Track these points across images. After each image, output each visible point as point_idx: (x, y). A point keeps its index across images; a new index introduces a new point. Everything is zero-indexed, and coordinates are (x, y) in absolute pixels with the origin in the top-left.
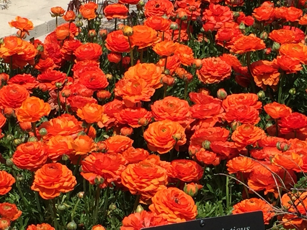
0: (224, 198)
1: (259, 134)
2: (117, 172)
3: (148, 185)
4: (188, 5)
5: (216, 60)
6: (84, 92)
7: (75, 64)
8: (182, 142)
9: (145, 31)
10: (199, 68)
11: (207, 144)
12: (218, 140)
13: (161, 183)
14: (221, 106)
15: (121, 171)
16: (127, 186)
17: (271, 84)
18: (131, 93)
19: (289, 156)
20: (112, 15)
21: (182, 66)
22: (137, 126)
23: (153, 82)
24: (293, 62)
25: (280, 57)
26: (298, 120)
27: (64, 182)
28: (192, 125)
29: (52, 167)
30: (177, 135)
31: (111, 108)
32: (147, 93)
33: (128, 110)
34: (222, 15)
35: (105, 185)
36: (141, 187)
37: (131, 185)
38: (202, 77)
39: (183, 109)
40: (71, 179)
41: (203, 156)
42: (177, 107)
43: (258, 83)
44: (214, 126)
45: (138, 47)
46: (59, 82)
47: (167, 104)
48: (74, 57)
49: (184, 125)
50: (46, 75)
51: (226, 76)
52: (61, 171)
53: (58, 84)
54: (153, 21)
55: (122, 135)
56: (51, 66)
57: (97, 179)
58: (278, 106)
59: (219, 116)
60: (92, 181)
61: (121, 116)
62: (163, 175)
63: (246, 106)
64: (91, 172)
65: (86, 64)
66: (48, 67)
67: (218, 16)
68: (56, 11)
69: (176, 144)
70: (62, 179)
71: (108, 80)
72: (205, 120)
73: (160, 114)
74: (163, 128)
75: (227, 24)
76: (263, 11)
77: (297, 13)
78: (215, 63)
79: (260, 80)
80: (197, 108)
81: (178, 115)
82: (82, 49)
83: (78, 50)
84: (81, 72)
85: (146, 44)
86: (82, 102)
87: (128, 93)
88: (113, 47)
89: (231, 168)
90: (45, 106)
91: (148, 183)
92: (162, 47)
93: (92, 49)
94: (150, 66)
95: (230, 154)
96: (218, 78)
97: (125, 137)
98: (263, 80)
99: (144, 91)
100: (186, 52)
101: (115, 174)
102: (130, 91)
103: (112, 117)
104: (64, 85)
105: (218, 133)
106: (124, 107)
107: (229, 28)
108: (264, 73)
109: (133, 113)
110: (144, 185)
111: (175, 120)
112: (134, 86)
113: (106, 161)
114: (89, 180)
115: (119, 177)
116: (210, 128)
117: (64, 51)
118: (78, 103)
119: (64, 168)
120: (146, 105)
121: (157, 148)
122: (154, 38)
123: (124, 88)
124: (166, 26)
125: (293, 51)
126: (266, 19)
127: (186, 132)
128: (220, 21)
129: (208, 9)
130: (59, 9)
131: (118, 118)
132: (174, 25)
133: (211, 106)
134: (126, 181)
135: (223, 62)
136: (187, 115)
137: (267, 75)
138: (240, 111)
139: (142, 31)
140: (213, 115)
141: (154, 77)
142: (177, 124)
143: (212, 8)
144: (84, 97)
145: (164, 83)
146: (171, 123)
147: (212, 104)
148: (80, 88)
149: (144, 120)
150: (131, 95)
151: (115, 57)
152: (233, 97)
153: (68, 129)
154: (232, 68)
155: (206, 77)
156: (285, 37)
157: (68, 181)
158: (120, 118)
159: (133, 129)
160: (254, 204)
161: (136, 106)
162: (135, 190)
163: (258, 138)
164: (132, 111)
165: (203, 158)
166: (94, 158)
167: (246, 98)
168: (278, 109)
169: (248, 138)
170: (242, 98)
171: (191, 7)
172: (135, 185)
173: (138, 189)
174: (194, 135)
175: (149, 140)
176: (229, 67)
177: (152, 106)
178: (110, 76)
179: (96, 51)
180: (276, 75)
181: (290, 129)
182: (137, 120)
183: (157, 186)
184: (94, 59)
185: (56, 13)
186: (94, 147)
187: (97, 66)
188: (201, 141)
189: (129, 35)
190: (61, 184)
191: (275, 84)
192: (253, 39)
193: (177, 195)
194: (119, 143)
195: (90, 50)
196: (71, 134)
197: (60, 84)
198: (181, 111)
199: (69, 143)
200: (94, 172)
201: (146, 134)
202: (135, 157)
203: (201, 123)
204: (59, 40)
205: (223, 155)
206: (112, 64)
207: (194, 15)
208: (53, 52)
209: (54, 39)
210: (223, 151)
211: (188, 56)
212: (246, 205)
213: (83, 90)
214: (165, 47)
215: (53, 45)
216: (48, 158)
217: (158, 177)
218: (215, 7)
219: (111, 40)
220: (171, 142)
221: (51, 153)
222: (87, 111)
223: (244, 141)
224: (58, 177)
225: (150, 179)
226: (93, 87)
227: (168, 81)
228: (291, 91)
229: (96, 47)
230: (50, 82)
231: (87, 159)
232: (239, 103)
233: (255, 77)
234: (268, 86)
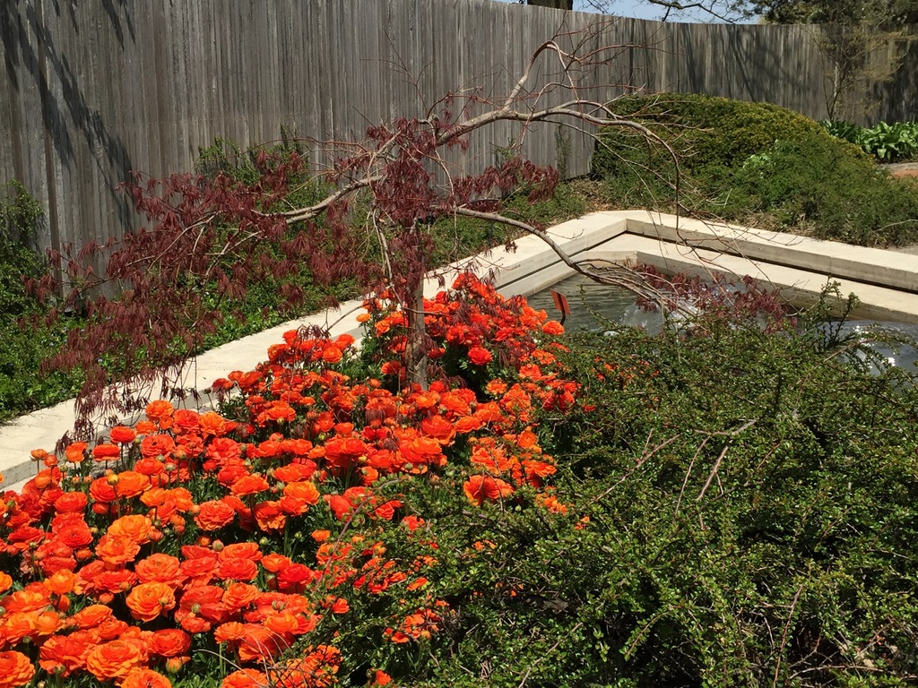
0: (218, 667)
1: (253, 592)
2: (82, 657)
3: (118, 669)
4: (189, 441)
5: (216, 503)
6: (62, 553)
7: (55, 517)
8: (170, 606)
9: (134, 477)
10: (196, 514)
11: (197, 607)
12: (210, 602)
13: (133, 665)
14: (217, 560)
15: (87, 655)
16: (94, 672)
17: (276, 528)
18: (112, 553)
19: (283, 618)
20: (101, 457)
21: (178, 513)
22: (119, 591)
23: (141, 536)
24: (298, 503)
25: (284, 498)
26: (298, 573)
27: (18, 674)
28: (184, 583)
29: (5, 657)
30: (164, 600)
31: (90, 571)
32: (131, 551)
33: (108, 572)
34: (228, 450)
35: (67, 673)
36: (110, 672)
37: (99, 671)
38: (202, 524)
39: (173, 567)
40: (28, 667)
41: (190, 624)
42: (165, 565)
43: (263, 527)
44: (208, 584)
45: (126, 496)
46: (33, 541)
47: (154, 563)
48: (54, 509)
49: (172, 586)
50: (19, 534)
51: (228, 521)
52: (17, 660)
53: (31, 544)
54: (145, 465)
55: (102, 603)
56: (26, 521)
57: (57, 668)
58: (276, 557)
59: (213, 572)
60: (51, 670)
61: (100, 580)
62: (136, 655)
63: (243, 559)
64: (50, 659)
65: (67, 517)
66: (22, 523)
67: (222, 451)
68: (36, 454)
69: (163, 609)
70: (17, 670)
71: (93, 534)
72: (197, 578)
73: (145, 575)
74: (148, 592)
75: (232, 461)
76: (269, 445)
77: (306, 445)
78: (215, 507)
79: (265, 523)
80: (187, 564)
81: (166, 574)
82: (64, 499)
83: (59, 500)
84: (60, 527)
85: (134, 492)
86: (58, 564)
87: (109, 554)
88: (98, 496)
89: (219, 637)
90: (5, 578)
91: (118, 666)
92: (151, 497)
93: (75, 499)
94: (137, 518)
95: (222, 618)
96: (219, 524)
97: (103, 606)
98: (269, 523)
99: (128, 550)
100: (184, 496)
101: (79, 659)
102: (110, 550)
103: (92, 581)
104: (40, 544)
105: (210, 593)
106: (105, 569)
107: (234, 465)
108: (268, 515)
109: (114, 576)
110: (112, 670)
111: (163, 580)
112: (116, 545)
113: (69, 645)
114: (48, 669)
115: (84, 662)
116: (201, 587)
117: (43, 502)
118: (52, 566)
119: (20, 655)
120: (131, 566)
121: (141, 615)
122: (143, 485)
123: (104, 548)
124: (159, 469)
125: (298, 491)
126: (272, 454)
127: (175, 594)
128: (225, 456)
129: (212, 444)
130: (41, 452)
131: (97, 584)
132: (170, 466)
133: (205, 561)
134: (93, 666)
135: (225, 505)
136: (177, 574)
137: (272, 517)
138: (236, 565)
139: (130, 478)
140: (207, 572)
141: (141, 531)
142: (165, 585)
143: (216, 443)
144: (60, 559)
145: (151, 539)
146: (158, 585)
147: (206, 558)
148: (58, 547)
149: (126, 585)
150: (111, 556)
151: (101, 507)
152: (231, 547)
153: (34, 603)
154: (235, 511)
155: (205, 523)
156: (290, 474)
157: (24, 672)
158: (99, 583)
159: (115, 595)
160: (245, 676)
161: (118, 568)
162: (103, 676)
163: (251, 598)
164: (114, 573)
165: (189, 627)
166: (55, 643)
167: (244, 548)
168: (276, 560)
169: (239, 599)
170: (239, 548)
171: (191, 444)
172: (103, 670)
173: (106, 675)
174: (183, 598)
175: (132, 607)
176: (231, 510)
177: (136, 566)
178: (94, 530)
179: (80, 501)
180: (282, 518)
181: (289, 583)
182: (118, 584)
183: (130, 668)
184: (77, 510)
185: (39, 457)
186: (62, 624)
187: (81, 518)
188: (190, 604)
189: (115, 484)
190: (15, 676)
191: (282, 527)
192: (256, 480)
193: (150, 679)
194: (95, 614)
195: (73, 500)
196: (37, 609)
197: (35, 544)
198: (169, 570)
199: (31, 621)
200: (54, 659)
201: (128, 599)
202: (112, 632)
203: (193, 581)
204: (38, 489)
205: (215, 619)
206: (98, 515)
207: (196, 452)
208: (31, 504)
209: (33, 488)
210: (213, 616)
211: (185, 501)
212: (237, 677)
213: (60, 550)
214: (154, 496)
215: (31, 495)
216: (6, 641)
217: (130, 658)
218: (219, 441)
219: (96, 489)
220: (157, 607)
221: (9, 635)
222: (56, 581)
223: (236, 603)
224: (12, 668)
225: (120, 662)
226: (74, 544)
227: (155, 537)
228: (297, 535)
229: (80, 496)
230: (23, 541)
231: (47, 644)
232: (237, 555)
233: (259, 521)
234: (274, 529)
